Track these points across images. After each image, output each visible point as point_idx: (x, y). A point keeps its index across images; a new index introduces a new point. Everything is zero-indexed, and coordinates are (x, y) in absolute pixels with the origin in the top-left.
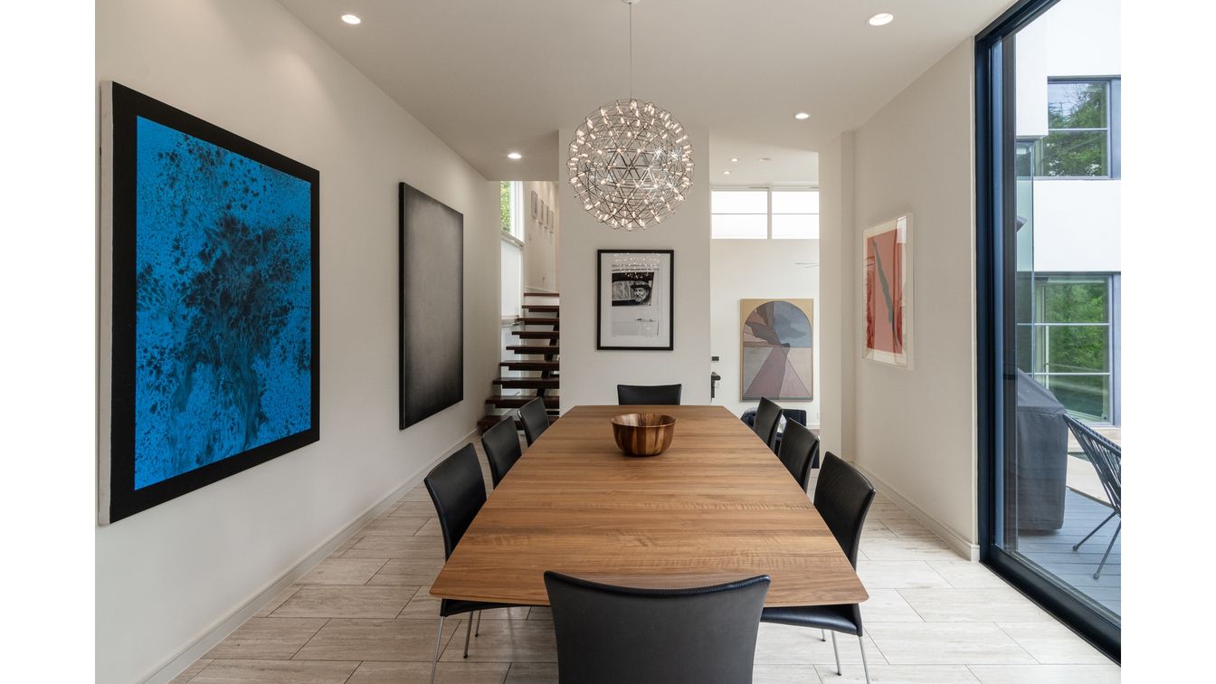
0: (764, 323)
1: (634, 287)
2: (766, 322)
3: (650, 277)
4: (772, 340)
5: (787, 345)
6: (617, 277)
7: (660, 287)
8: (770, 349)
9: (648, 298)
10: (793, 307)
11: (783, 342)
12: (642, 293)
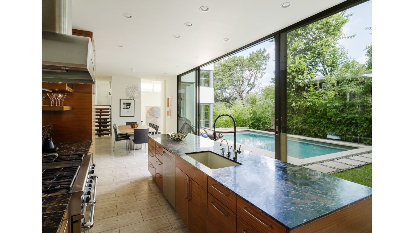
0: (151, 112)
1: (127, 106)
2: (152, 112)
3: (130, 104)
4: (154, 116)
5: (157, 117)
6: (124, 104)
7: (132, 105)
8: (153, 118)
9: (130, 108)
10: (159, 108)
11: (156, 117)
12: (128, 107)
